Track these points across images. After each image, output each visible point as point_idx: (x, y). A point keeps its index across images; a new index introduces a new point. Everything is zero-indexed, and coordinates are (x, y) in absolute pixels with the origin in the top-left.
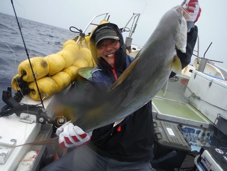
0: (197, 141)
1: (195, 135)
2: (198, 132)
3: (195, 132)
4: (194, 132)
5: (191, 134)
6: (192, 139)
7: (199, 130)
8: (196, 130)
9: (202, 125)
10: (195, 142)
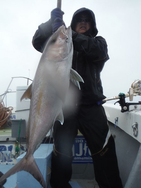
0: (13, 159)
1: (8, 152)
2: (10, 148)
3: (7, 149)
4: (5, 150)
5: (3, 152)
6: (7, 158)
7: (9, 145)
8: (7, 146)
9: (8, 139)
10: (11, 161)
